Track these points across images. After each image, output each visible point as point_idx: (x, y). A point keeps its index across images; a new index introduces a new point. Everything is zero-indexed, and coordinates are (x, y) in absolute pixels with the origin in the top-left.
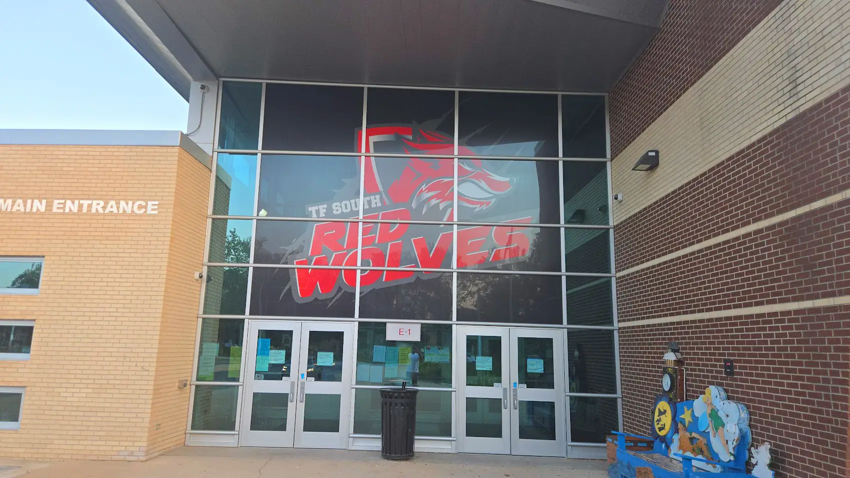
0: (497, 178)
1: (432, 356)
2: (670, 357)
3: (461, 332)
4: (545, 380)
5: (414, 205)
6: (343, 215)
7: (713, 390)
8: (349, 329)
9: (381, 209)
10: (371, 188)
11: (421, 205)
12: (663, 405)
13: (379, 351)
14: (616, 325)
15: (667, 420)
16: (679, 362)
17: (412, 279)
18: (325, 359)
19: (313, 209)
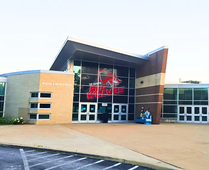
0: (119, 80)
1: (109, 108)
2: (143, 108)
3: (113, 105)
4: (125, 112)
5: (107, 84)
6: (95, 85)
7: (147, 111)
8: (96, 104)
9: (101, 84)
10: (100, 81)
11: (108, 84)
12: (142, 114)
13: (101, 108)
14: (135, 103)
15: (142, 115)
16: (144, 108)
17: (106, 96)
18: (92, 109)
19: (90, 84)
